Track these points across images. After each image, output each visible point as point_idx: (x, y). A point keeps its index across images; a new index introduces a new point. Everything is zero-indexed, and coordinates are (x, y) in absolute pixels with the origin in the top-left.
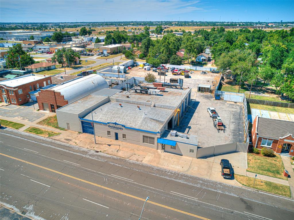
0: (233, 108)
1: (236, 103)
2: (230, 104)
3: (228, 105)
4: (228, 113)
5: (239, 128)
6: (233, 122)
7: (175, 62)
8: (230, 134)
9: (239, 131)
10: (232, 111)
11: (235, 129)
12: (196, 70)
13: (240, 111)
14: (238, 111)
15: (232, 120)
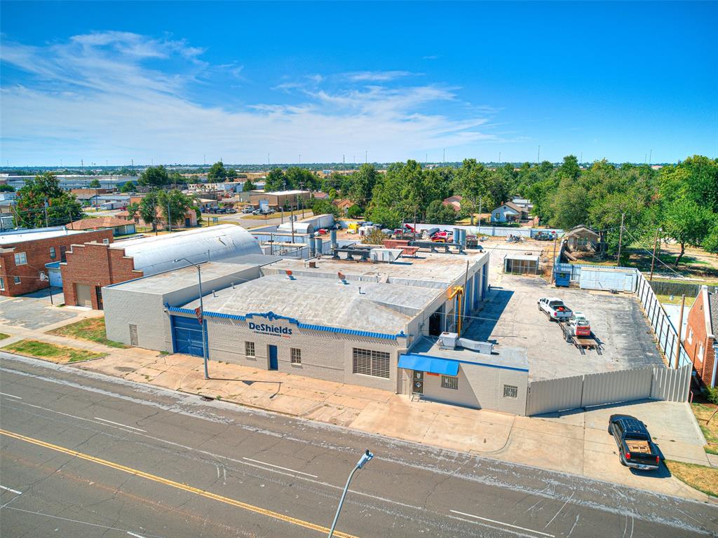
0: (611, 303)
1: (615, 292)
2: (600, 296)
3: (595, 298)
4: (601, 313)
5: (642, 345)
6: (620, 332)
7: (438, 218)
8: (619, 357)
9: (644, 350)
10: (611, 309)
11: (628, 346)
12: (493, 235)
13: (634, 309)
14: (627, 309)
15: (615, 328)
